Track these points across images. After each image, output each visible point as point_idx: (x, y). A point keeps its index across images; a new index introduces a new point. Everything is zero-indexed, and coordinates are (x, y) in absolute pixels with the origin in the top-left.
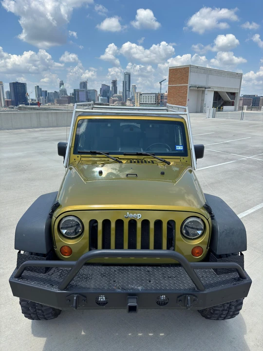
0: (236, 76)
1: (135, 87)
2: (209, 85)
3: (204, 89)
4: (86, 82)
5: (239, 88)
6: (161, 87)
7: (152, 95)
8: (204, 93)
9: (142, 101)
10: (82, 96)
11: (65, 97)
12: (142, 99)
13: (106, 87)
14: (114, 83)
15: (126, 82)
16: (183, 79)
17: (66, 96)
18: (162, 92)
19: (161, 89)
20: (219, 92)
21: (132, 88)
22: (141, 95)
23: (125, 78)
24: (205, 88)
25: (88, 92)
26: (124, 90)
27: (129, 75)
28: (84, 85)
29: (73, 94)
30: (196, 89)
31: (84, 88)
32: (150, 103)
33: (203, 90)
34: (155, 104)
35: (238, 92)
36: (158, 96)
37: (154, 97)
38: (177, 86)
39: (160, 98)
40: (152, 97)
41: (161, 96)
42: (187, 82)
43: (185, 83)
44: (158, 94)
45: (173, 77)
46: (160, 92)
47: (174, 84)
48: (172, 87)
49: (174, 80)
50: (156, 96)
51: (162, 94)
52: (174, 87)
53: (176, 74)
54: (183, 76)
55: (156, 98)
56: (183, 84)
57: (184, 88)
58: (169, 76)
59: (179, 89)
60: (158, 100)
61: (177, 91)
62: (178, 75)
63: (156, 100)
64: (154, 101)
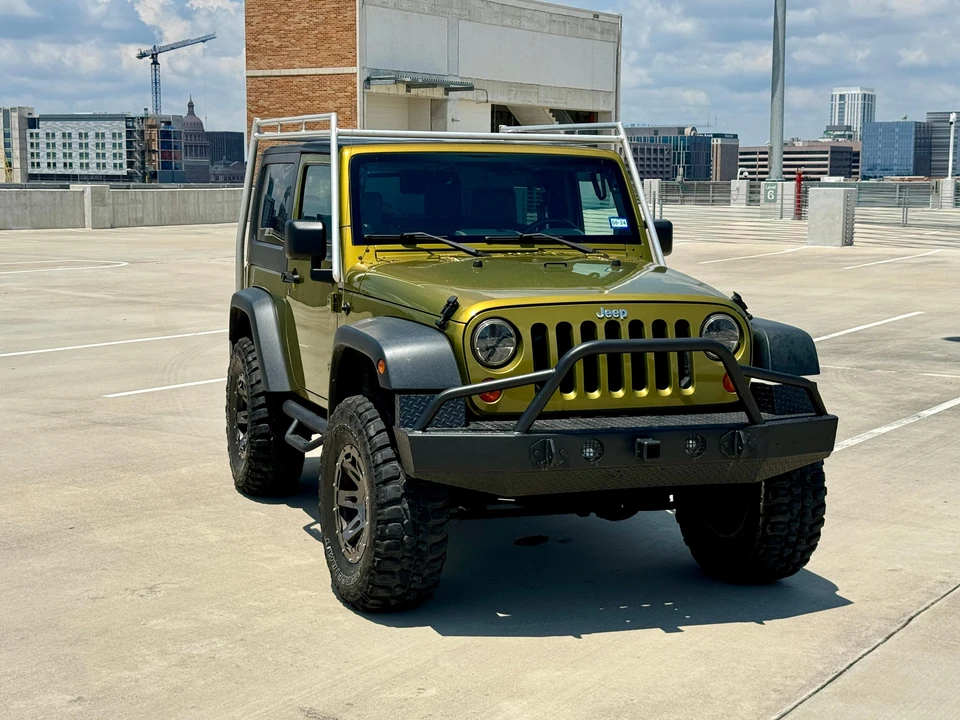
0: (592, 29)
2: (465, 72)
3: (438, 93)
5: (612, 88)
6: (156, 82)
7: (105, 127)
8: (444, 117)
9: (44, 161)
12: (43, 151)
16: (326, 38)
18: (166, 112)
19: (156, 92)
20: (518, 108)
22: (33, 123)
24: (448, 90)
30: (402, 89)
32: (93, 171)
33: (433, 100)
34: (129, 177)
35: (611, 107)
36: (142, 132)
37: (120, 135)
38: (299, 79)
39: (155, 147)
40: (109, 140)
41: (165, 135)
42: (349, 55)
43: (340, 59)
44: (142, 118)
45: (272, 26)
46: (151, 111)
47: (277, 67)
48: (268, 80)
49: (277, 43)
50: (129, 134)
51: (168, 123)
52: (281, 80)
53: (284, 14)
54: (326, 22)
55: (129, 144)
56: (327, 66)
57: (336, 87)
58: (248, 24)
59: (311, 94)
60: (143, 153)
61: (301, 104)
62: (299, 17)
63: (130, 154)
64: (118, 161)
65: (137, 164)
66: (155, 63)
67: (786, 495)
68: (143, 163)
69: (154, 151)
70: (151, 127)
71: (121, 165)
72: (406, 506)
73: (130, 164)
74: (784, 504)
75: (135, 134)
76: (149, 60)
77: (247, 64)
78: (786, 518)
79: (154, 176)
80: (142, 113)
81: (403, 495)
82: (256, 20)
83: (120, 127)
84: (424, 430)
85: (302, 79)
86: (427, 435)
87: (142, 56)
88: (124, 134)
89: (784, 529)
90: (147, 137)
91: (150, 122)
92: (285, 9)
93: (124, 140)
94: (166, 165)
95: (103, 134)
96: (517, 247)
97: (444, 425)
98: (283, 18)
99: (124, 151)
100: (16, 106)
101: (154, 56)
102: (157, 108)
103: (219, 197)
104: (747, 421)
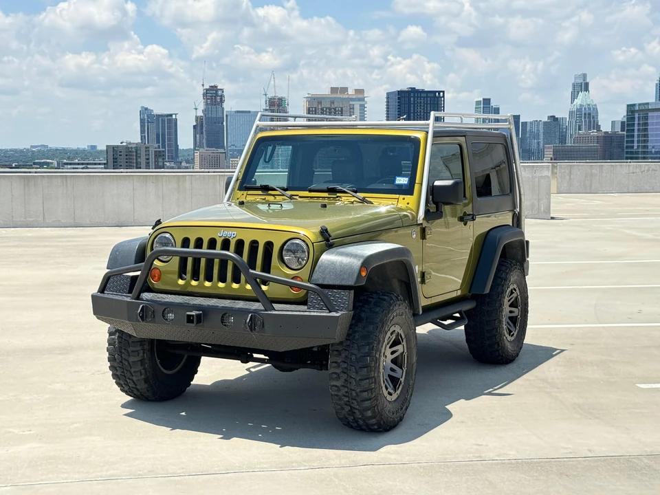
11: (590, 139)
29: (622, 124)
96: (326, 195)
104: (263, 308)
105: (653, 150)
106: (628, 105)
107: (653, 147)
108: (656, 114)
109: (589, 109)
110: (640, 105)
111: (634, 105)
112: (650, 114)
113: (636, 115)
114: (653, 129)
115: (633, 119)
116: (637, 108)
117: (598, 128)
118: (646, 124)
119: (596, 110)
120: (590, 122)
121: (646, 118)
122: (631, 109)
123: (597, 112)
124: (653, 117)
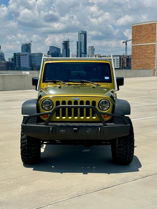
1: (93, 49)
4: (30, 44)
6: (126, 48)
10: (25, 62)
11: (2, 64)
13: (56, 50)
14: (66, 44)
15: (81, 43)
16: (149, 37)
17: (3, 62)
19: (126, 50)
21: (89, 51)
23: (80, 38)
25: (31, 57)
26: (79, 52)
27: (85, 35)
28: (27, 47)
29: (12, 59)
31: (27, 51)
34: (120, 68)
36: (123, 59)
37: (118, 59)
38: (143, 46)
39: (125, 62)
40: (116, 61)
41: (128, 59)
42: (154, 40)
43: (152, 41)
44: (123, 56)
45: (137, 35)
46: (125, 54)
47: (138, 44)
48: (136, 46)
49: (138, 38)
50: (120, 59)
51: (128, 57)
52: (139, 46)
53: (140, 32)
54: (149, 33)
55: (120, 61)
56: (149, 43)
57: (151, 47)
58: (132, 34)
59: (146, 49)
60: (123, 63)
61: (143, 51)
62: (144, 32)
63: (120, 63)
64: (118, 65)
65: (121, 65)
66: (126, 44)
67: (121, 144)
68: (123, 65)
69: (125, 63)
70: (125, 57)
71: (118, 66)
72: (26, 141)
73: (120, 66)
74: (121, 146)
75: (121, 59)
76: (125, 43)
77: (132, 43)
78: (122, 149)
79: (125, 68)
80: (123, 55)
81: (26, 138)
82: (134, 34)
83: (118, 58)
84: (25, 124)
85: (144, 46)
86: (26, 125)
87: (124, 42)
88: (119, 59)
89: (122, 152)
90: (124, 60)
91: (124, 57)
92: (140, 31)
93: (119, 61)
94: (127, 66)
95: (115, 59)
96: (80, 83)
97: (32, 123)
98: (140, 33)
99: (119, 63)
100: (97, 54)
101: (126, 42)
102: (126, 53)
103: (122, 73)
104: (103, 125)
105: (23, 67)
106: (14, 53)
107: (22, 66)
108: (23, 56)
109: (1, 54)
110: (17, 53)
111: (16, 53)
112: (21, 56)
113: (17, 57)
114: (22, 61)
115: (16, 58)
116: (17, 54)
117: (5, 60)
118: (20, 59)
119: (3, 54)
120: (2, 58)
121: (20, 57)
122: (15, 54)
123: (4, 55)
124: (22, 57)
